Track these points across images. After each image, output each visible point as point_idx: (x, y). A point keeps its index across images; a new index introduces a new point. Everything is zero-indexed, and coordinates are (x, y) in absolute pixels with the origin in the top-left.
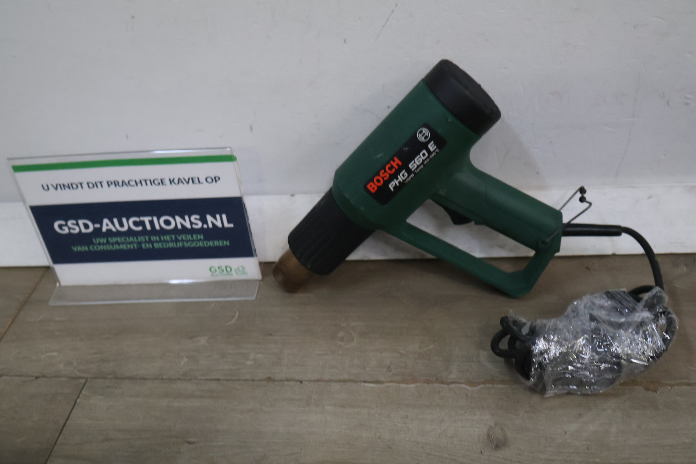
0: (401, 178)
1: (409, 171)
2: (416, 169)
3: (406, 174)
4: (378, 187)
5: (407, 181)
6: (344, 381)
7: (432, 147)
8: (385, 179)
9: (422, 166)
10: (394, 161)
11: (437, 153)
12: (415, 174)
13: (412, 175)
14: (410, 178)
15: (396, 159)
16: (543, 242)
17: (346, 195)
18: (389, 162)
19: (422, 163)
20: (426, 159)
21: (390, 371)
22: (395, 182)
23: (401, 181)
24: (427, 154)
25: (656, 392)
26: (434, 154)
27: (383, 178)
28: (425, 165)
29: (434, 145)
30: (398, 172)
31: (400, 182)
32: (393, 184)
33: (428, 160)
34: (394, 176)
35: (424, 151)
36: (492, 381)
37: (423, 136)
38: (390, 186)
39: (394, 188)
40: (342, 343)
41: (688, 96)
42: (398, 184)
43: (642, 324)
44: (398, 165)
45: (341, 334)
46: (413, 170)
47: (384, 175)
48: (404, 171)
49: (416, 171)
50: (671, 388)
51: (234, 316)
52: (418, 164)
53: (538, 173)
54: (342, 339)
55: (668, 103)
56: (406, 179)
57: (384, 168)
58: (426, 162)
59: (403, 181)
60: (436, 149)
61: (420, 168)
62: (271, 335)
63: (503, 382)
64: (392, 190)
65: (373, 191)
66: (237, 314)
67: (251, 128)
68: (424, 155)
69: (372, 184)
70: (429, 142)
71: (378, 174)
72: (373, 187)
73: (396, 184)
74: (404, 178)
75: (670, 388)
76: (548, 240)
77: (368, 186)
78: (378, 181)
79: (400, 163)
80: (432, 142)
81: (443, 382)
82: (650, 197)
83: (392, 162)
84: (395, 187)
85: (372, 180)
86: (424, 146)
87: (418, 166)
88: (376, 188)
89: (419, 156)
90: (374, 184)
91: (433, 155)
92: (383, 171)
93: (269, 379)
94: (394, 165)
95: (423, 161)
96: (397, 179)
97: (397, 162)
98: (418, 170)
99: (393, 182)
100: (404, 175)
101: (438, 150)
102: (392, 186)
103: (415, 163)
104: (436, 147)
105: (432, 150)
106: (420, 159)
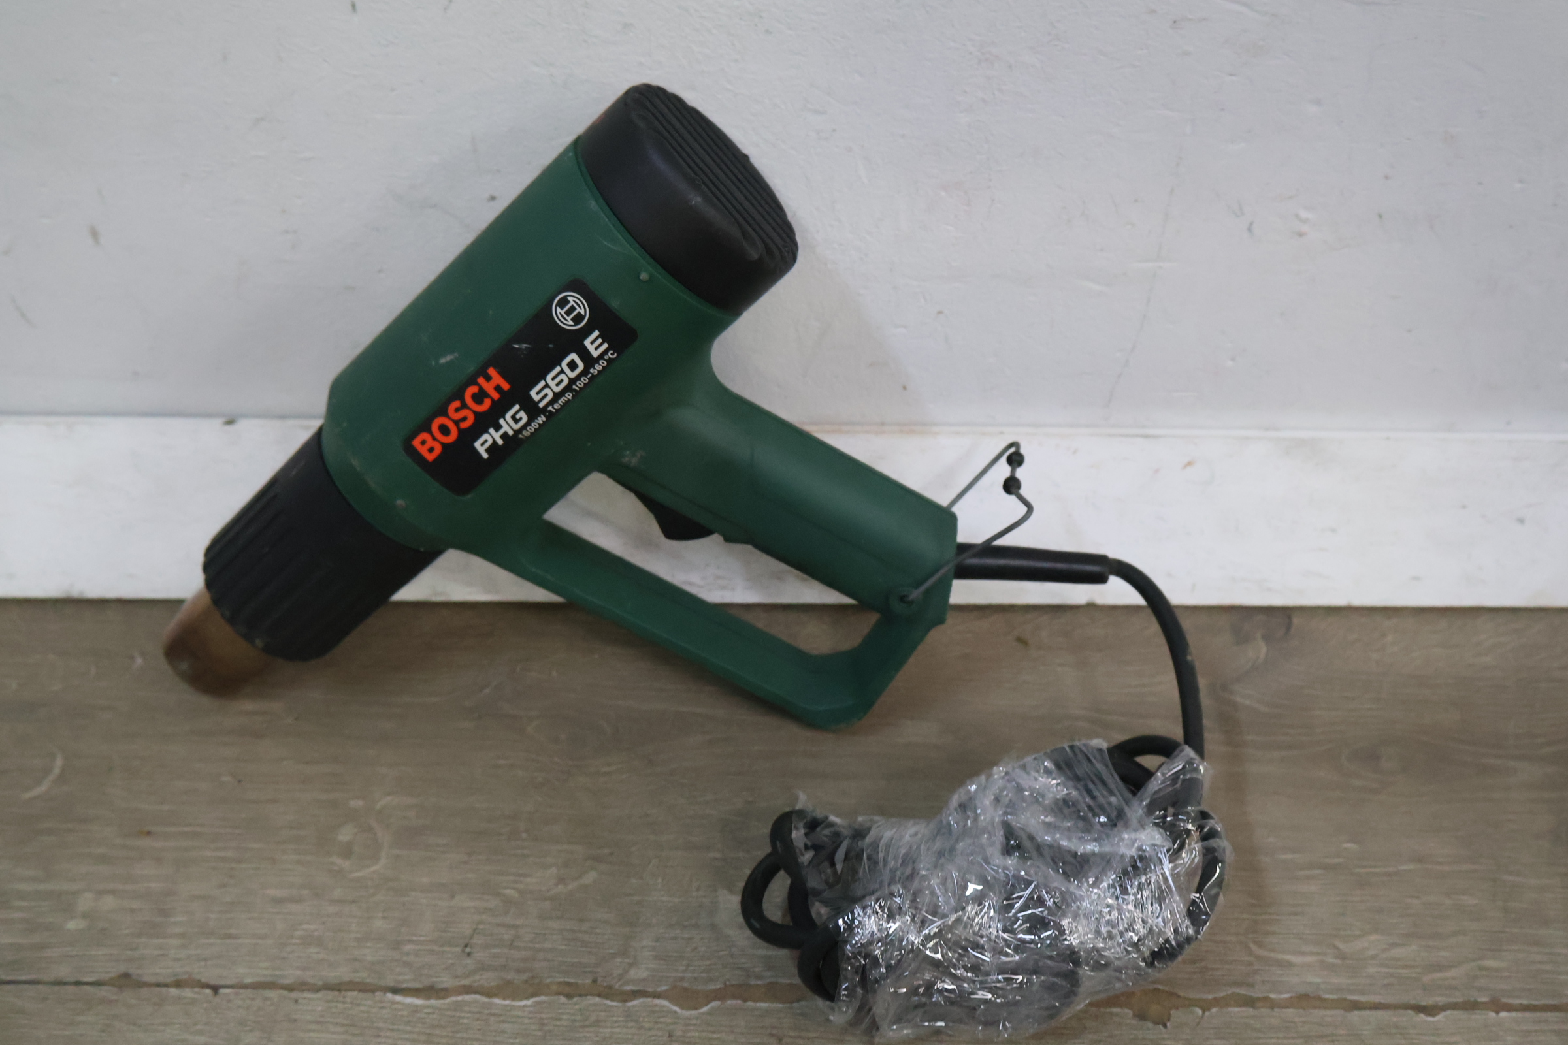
0: (508, 425)
1: (533, 410)
2: (552, 402)
3: (523, 416)
4: (445, 446)
5: (526, 433)
6: (337, 987)
7: (594, 345)
8: (464, 425)
9: (569, 396)
10: (488, 378)
11: (609, 361)
12: (550, 416)
13: (541, 419)
14: (535, 425)
15: (492, 371)
16: (902, 599)
17: (355, 462)
18: (472, 381)
19: (568, 388)
20: (578, 377)
21: (469, 954)
22: (492, 437)
23: (511, 433)
24: (581, 366)
25: (1165, 1026)
26: (603, 363)
27: (456, 423)
28: (577, 394)
29: (600, 340)
30: (498, 410)
31: (504, 436)
32: (486, 441)
33: (585, 380)
34: (489, 420)
35: (573, 356)
36: (742, 991)
37: (568, 313)
38: (477, 445)
39: (487, 450)
40: (346, 864)
41: (1304, 214)
42: (500, 442)
43: (1138, 866)
44: (498, 388)
45: (346, 834)
46: (541, 405)
47: (464, 414)
48: (517, 407)
49: (550, 408)
50: (1204, 1012)
51: (47, 771)
52: (557, 389)
53: (905, 388)
54: (347, 851)
55: (1250, 229)
56: (524, 427)
57: (459, 395)
58: (580, 384)
59: (517, 432)
60: (605, 352)
61: (562, 400)
62: (149, 833)
63: (772, 992)
64: (485, 456)
65: (430, 457)
66: (59, 762)
67: (94, 234)
68: (572, 365)
69: (424, 436)
70: (586, 332)
71: (443, 411)
72: (429, 446)
73: (494, 441)
74: (517, 427)
75: (1200, 1012)
76: (915, 594)
77: (416, 443)
78: (444, 430)
79: (506, 386)
80: (597, 333)
81: (608, 993)
82: (1189, 464)
83: (481, 380)
84: (494, 449)
85: (426, 427)
86: (574, 341)
87: (557, 396)
88: (438, 449)
89: (558, 369)
90: (434, 438)
91: (598, 367)
92: (457, 404)
93: (125, 981)
94: (489, 387)
95: (572, 381)
96: (498, 427)
97: (495, 382)
98: (556, 406)
99: (485, 436)
100: (518, 417)
101: (612, 354)
102: (482, 445)
103: (547, 386)
104: (605, 346)
105: (595, 354)
106: (562, 376)
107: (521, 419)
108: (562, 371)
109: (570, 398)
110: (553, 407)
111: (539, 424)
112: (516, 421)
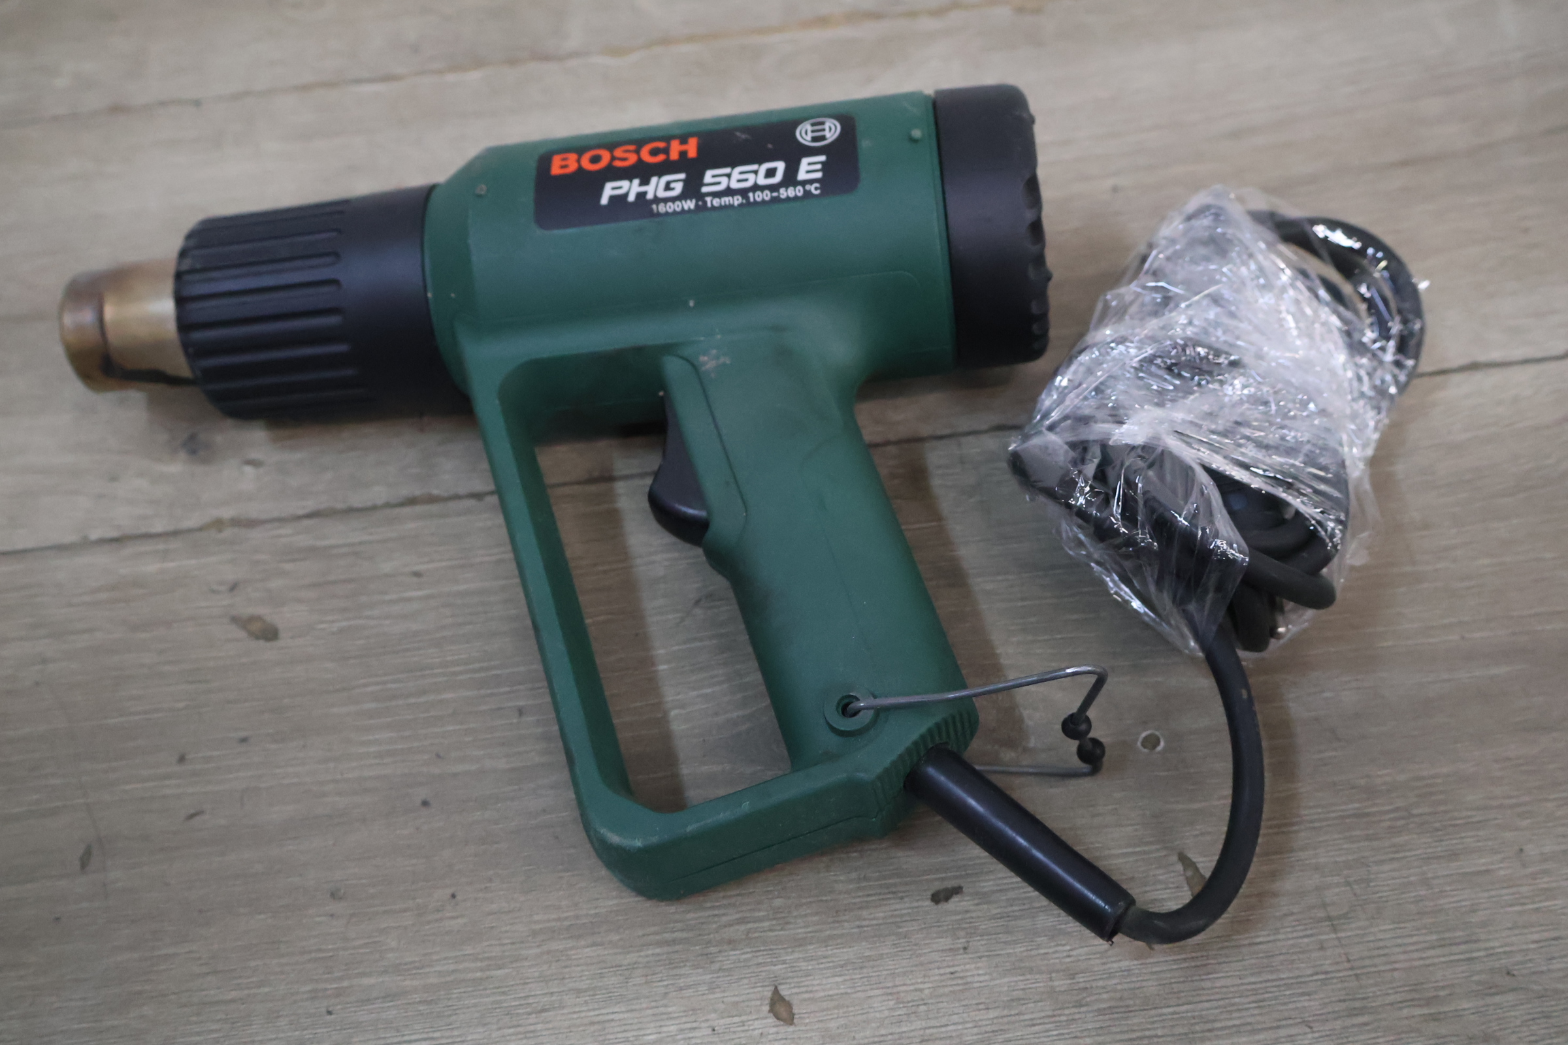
0: (655, 187)
1: (693, 188)
2: (716, 195)
3: (678, 188)
4: (580, 170)
5: (662, 208)
7: (809, 169)
8: (617, 164)
9: (737, 200)
10: (684, 143)
11: (807, 194)
12: (701, 208)
13: (690, 204)
14: (677, 206)
15: (693, 140)
19: (743, 192)
20: (762, 188)
22: (631, 188)
23: (650, 196)
24: (778, 179)
26: (799, 191)
27: (613, 161)
28: (748, 204)
29: (819, 166)
30: (663, 169)
31: (641, 196)
32: (620, 188)
33: (767, 195)
34: (644, 172)
35: (780, 166)
37: (815, 131)
38: (609, 185)
39: (611, 198)
42: (631, 198)
44: (684, 155)
46: (705, 189)
47: (628, 157)
48: (682, 176)
49: (708, 199)
52: (735, 185)
56: (666, 200)
57: (641, 144)
58: (759, 196)
59: (657, 200)
60: (811, 182)
61: (726, 200)
64: (604, 201)
65: (556, 172)
68: (771, 173)
69: (573, 157)
70: (813, 152)
72: (566, 164)
73: (628, 193)
74: (662, 194)
77: (558, 157)
78: (596, 159)
79: (692, 155)
80: (823, 158)
83: (675, 142)
84: (619, 200)
85: (581, 151)
86: (793, 154)
87: (729, 192)
88: (572, 169)
89: (755, 167)
90: (578, 161)
91: (791, 191)
92: (631, 147)
94: (676, 149)
95: (756, 188)
96: (645, 182)
97: (688, 148)
98: (716, 202)
99: (625, 184)
100: (672, 185)
101: (816, 189)
102: (614, 188)
103: (729, 176)
104: (819, 175)
105: (802, 175)
106: (751, 177)
107: (673, 189)
108: (756, 172)
109: (736, 203)
110: (712, 202)
111: (683, 207)
112: (668, 187)
